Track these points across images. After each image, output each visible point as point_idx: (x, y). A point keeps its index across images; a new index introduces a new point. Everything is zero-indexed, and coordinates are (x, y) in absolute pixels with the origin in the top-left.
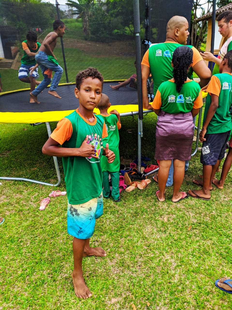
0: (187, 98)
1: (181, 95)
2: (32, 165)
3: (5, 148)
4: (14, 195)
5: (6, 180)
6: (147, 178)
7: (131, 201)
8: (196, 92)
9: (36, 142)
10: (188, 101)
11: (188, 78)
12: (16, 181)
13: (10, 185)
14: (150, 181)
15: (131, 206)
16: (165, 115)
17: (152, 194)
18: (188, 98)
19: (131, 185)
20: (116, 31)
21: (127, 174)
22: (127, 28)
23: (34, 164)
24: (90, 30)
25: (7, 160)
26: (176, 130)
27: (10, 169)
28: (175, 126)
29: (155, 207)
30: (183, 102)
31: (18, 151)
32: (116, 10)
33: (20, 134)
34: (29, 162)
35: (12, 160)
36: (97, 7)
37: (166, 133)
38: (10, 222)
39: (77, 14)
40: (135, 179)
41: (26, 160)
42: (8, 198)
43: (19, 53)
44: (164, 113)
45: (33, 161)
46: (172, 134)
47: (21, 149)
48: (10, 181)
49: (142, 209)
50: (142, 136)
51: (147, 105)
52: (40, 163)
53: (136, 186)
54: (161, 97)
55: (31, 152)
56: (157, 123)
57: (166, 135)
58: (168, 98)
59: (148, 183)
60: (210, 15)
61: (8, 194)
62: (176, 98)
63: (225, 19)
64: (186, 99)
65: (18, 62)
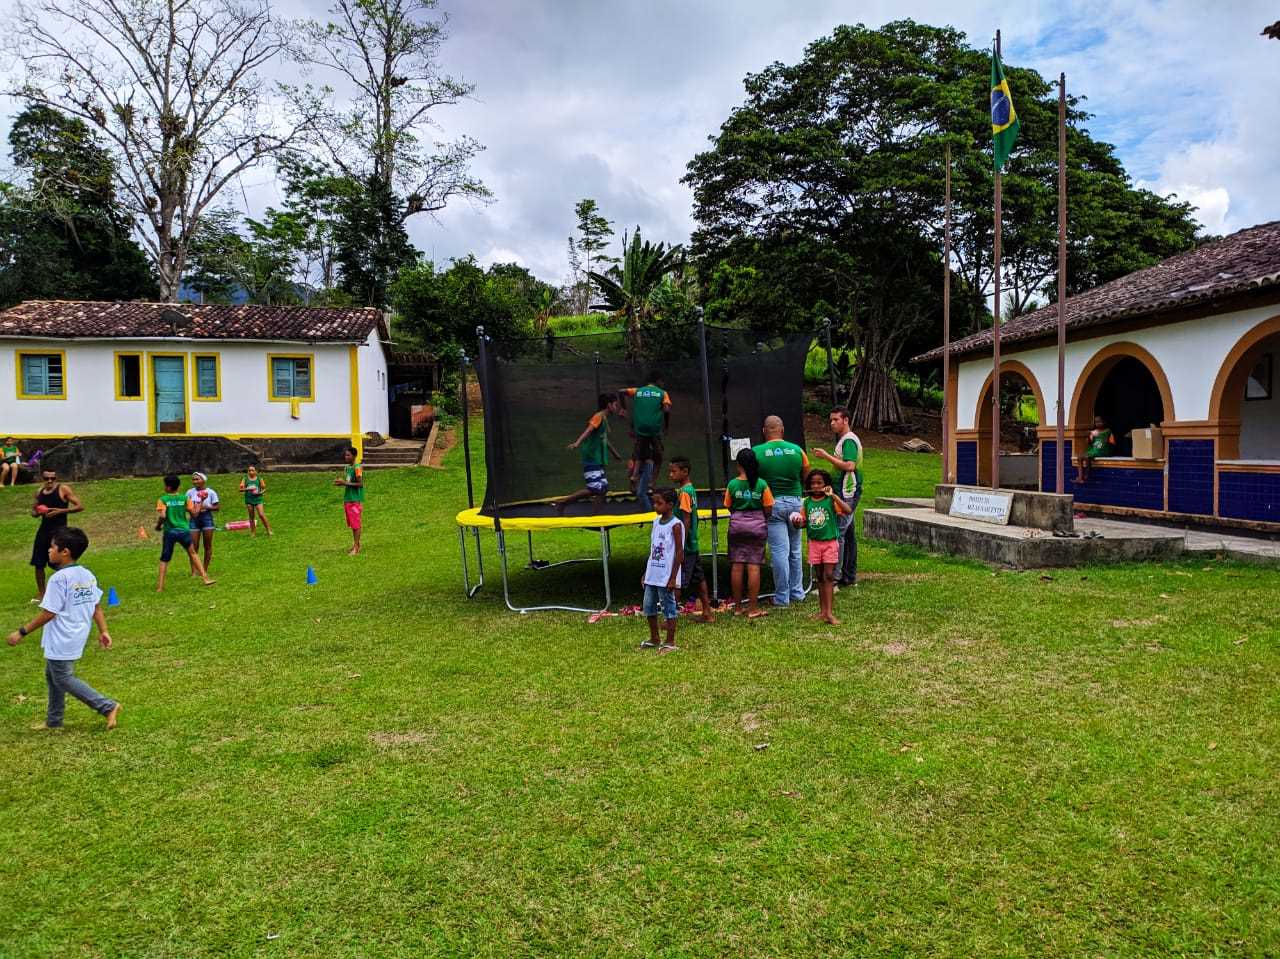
24: (644, 357)
43: (436, 422)
65: (438, 447)
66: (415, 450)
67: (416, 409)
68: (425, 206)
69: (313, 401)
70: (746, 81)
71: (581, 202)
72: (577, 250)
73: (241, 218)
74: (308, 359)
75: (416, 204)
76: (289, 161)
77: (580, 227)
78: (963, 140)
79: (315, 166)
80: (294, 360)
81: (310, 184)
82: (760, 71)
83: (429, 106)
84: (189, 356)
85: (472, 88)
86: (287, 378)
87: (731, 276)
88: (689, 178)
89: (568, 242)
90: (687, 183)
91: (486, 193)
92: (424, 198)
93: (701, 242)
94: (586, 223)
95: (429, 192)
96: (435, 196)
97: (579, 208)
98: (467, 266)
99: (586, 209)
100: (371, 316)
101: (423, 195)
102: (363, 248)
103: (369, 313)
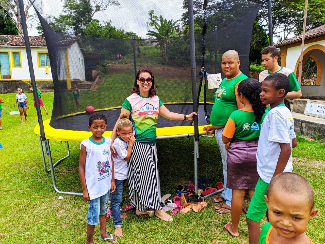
1: (256, 122)
3: (72, 165)
4: (73, 209)
5: (68, 195)
6: (204, 201)
7: (184, 223)
12: (76, 196)
13: (71, 199)
14: (207, 204)
15: (183, 228)
16: (237, 141)
17: (206, 217)
19: (187, 207)
21: (183, 195)
24: (167, 55)
25: (72, 176)
26: (250, 157)
27: (74, 184)
28: (249, 153)
29: (208, 231)
30: (258, 129)
36: (175, 36)
37: (239, 160)
38: (65, 235)
39: (156, 42)
40: (191, 201)
42: (66, 212)
43: (99, 76)
48: (71, 196)
49: (194, 232)
50: (198, 157)
53: (192, 208)
58: (242, 126)
59: (203, 206)
60: (282, 44)
61: (67, 208)
62: (250, 126)
63: (271, 53)
65: (98, 84)
66: (89, 85)
67: (94, 71)
68: (101, 9)
71: (150, 11)
72: (149, 26)
73: (52, 18)
75: (98, 8)
77: (150, 19)
80: (46, 53)
84: (10, 52)
86: (44, 60)
89: (146, 23)
91: (119, 4)
92: (100, 7)
93: (185, 16)
94: (151, 18)
95: (102, 4)
96: (104, 6)
97: (149, 13)
98: (109, 24)
99: (151, 13)
100: (74, 39)
101: (100, 6)
102: (80, 21)
103: (74, 38)
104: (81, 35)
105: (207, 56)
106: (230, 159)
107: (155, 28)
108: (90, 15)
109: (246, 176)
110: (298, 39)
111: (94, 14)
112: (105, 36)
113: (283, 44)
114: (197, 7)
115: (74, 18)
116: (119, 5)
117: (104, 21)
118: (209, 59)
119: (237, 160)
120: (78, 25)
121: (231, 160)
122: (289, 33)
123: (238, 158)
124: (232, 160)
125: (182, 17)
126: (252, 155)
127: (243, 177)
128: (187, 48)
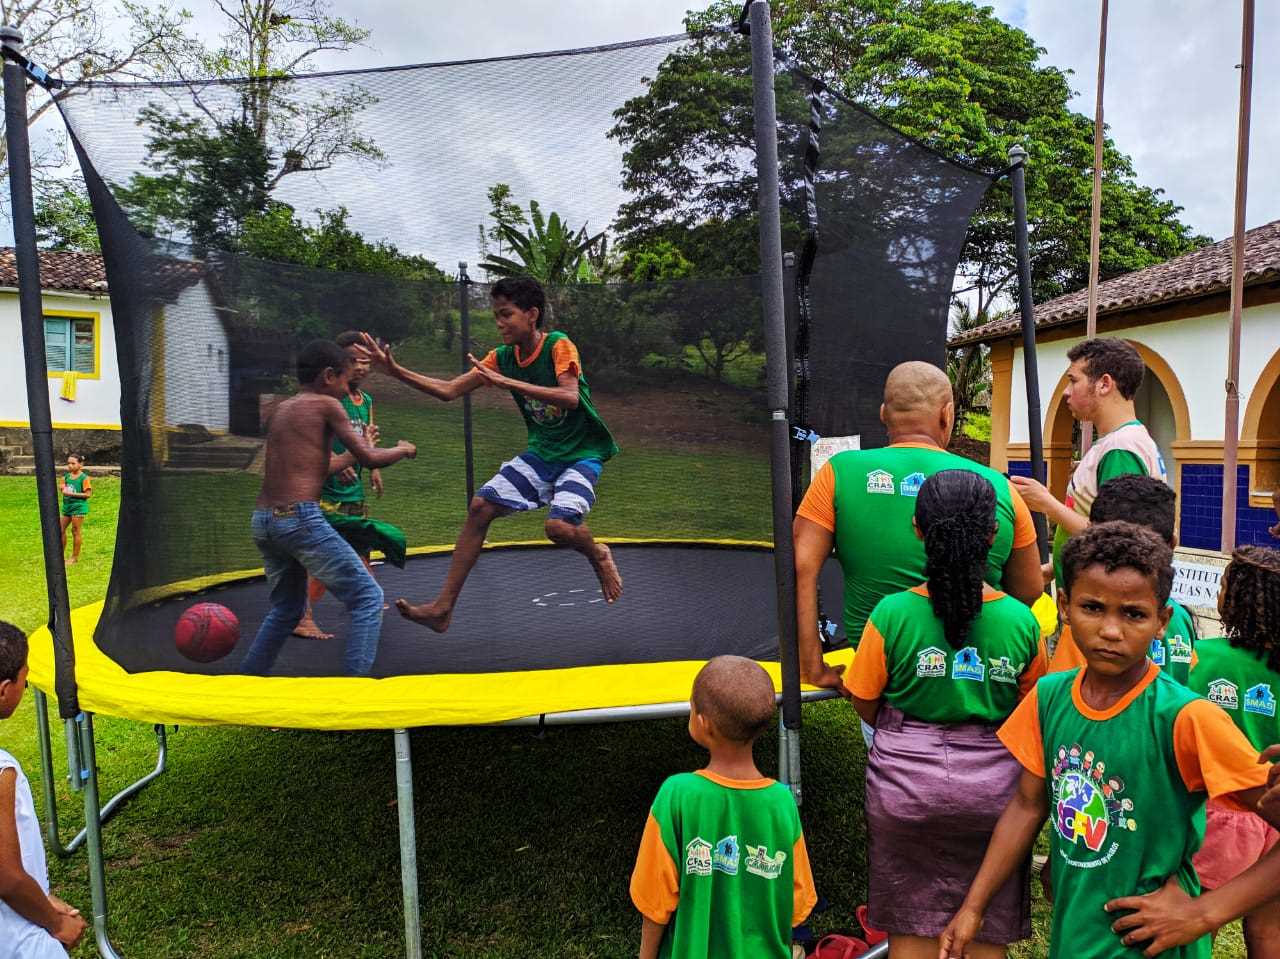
0: (994, 662)
1: (970, 649)
2: (289, 907)
3: (179, 816)
8: (1028, 638)
9: (316, 788)
10: (999, 674)
11: (985, 584)
16: (903, 725)
18: (999, 663)
20: (653, 357)
22: (691, 350)
23: (298, 901)
25: (181, 874)
26: (958, 795)
27: (192, 923)
28: (952, 776)
30: (980, 676)
31: (237, 831)
32: (654, 293)
33: (253, 747)
34: (279, 888)
35: (204, 878)
36: (588, 279)
37: (916, 805)
41: (264, 878)
44: (901, 716)
45: (297, 883)
46: (943, 813)
47: (247, 819)
51: (815, 669)
52: (325, 898)
54: (886, 651)
55: (290, 837)
56: (870, 757)
57: (916, 817)
58: (914, 657)
60: (995, 330)
62: (949, 660)
64: (990, 666)
66: (246, 450)
67: (266, 398)
68: (305, 163)
69: (98, 378)
70: (687, 21)
71: (494, 186)
72: (488, 239)
74: (92, 320)
75: (294, 162)
76: (152, 113)
77: (492, 214)
78: (958, 89)
79: (183, 121)
80: (72, 320)
81: (175, 140)
82: (704, 8)
83: (315, 50)
85: (367, 34)
86: (62, 345)
87: (658, 266)
88: (617, 131)
89: (478, 230)
90: (616, 139)
91: (379, 153)
92: (304, 156)
93: (630, 215)
94: (499, 211)
95: (310, 148)
96: (319, 157)
97: (492, 193)
98: (338, 221)
99: (499, 194)
100: (194, 270)
101: (303, 152)
102: (221, 205)
103: (194, 265)
104: (221, 258)
105: (706, 360)
106: (880, 800)
107: (511, 249)
108: (259, 185)
109: (949, 879)
110: (1054, 318)
111: (276, 179)
112: (319, 266)
113: (999, 331)
114: (675, 186)
115: (193, 190)
116: (379, 155)
117: (317, 211)
118: (711, 371)
119: (904, 806)
120: (210, 220)
121: (883, 807)
122: (993, 295)
123: (911, 795)
124: (885, 804)
125: (618, 218)
126: (968, 786)
127: (933, 884)
128: (632, 325)
